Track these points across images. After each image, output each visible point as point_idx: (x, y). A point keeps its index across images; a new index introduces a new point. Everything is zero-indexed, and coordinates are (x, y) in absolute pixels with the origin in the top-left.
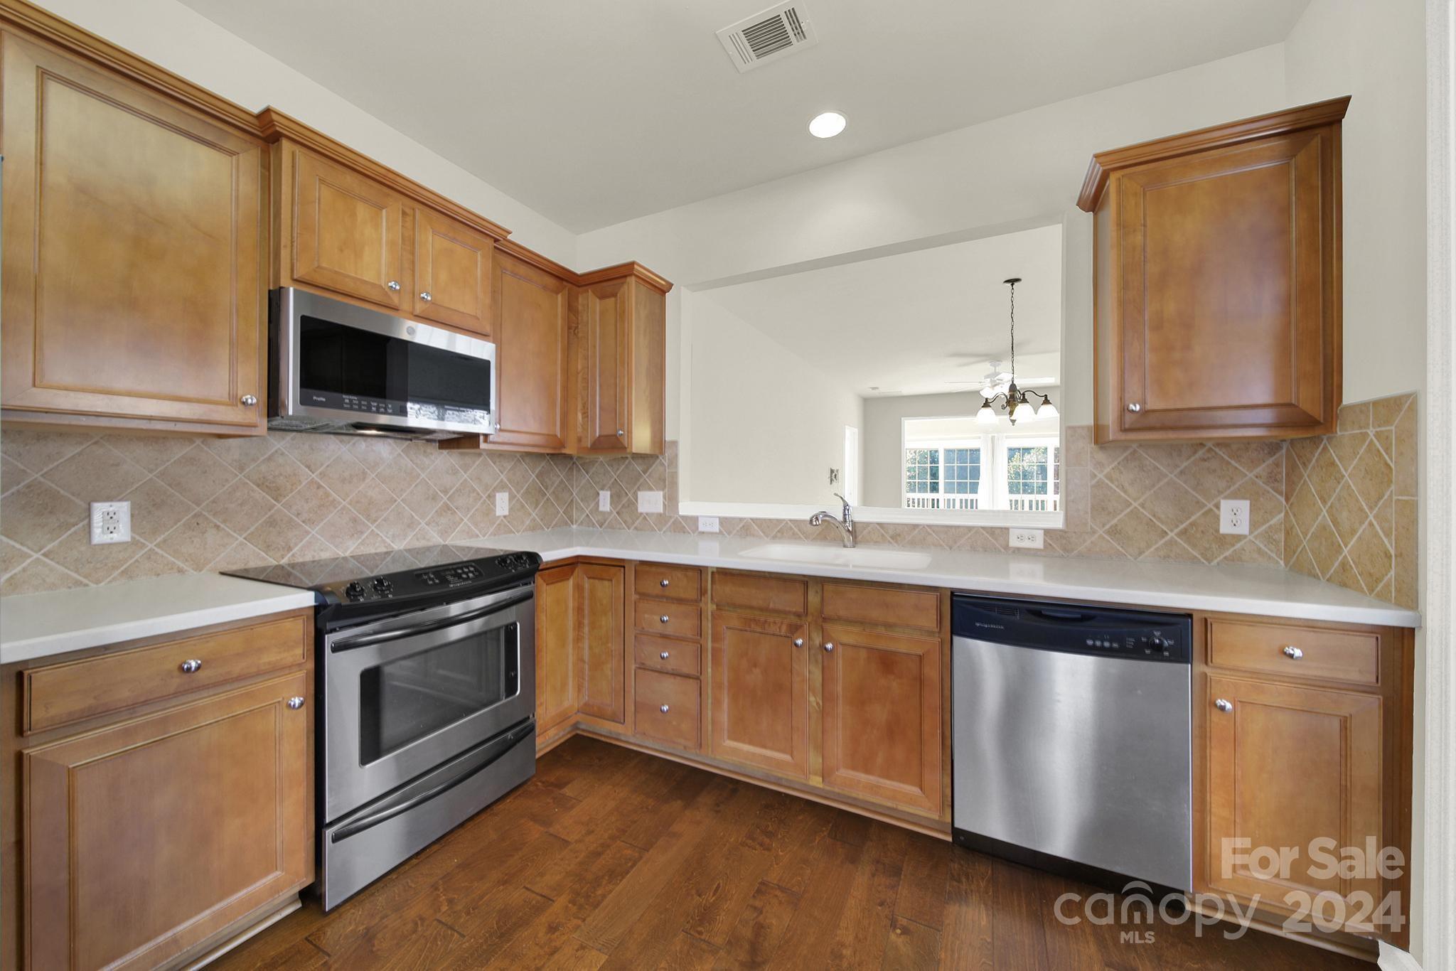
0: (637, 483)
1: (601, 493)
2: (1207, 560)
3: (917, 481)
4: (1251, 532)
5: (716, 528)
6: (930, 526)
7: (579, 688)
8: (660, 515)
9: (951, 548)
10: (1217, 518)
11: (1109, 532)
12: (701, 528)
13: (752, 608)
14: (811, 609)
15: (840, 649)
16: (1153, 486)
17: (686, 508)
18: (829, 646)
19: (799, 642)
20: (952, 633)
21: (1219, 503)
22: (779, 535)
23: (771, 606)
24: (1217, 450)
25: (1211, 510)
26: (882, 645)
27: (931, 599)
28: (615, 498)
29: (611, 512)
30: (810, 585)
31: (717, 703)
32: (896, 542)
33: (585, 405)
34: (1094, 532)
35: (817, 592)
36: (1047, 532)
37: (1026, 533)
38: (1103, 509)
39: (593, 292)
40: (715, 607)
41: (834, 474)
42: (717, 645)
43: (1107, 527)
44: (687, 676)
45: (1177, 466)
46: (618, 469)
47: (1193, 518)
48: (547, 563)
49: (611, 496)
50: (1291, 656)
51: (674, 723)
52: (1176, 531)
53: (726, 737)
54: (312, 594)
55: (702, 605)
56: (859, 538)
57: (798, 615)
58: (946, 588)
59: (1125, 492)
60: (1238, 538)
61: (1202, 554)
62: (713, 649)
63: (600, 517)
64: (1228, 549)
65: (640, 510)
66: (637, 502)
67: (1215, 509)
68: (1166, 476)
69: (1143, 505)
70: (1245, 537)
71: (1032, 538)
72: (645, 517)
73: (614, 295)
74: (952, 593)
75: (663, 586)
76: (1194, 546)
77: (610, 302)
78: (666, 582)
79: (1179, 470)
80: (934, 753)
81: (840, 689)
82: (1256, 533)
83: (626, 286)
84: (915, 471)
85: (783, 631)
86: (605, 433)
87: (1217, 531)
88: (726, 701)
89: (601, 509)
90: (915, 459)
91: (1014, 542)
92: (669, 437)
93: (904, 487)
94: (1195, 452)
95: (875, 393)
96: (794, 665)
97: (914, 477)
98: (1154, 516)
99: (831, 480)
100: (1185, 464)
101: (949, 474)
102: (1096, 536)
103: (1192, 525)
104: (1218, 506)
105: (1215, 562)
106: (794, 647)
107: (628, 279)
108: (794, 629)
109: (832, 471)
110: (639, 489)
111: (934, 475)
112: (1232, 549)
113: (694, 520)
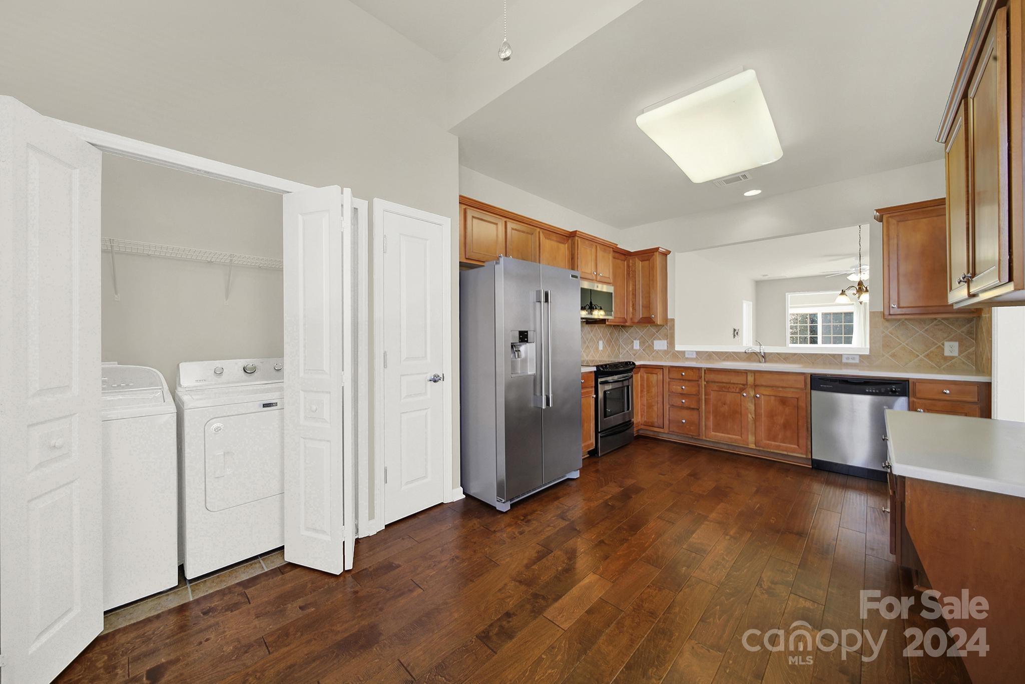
0: (653, 337)
1: (635, 341)
2: (938, 366)
3: (798, 336)
4: (959, 355)
5: (694, 356)
6: (802, 354)
7: (642, 416)
8: (665, 350)
9: (813, 363)
10: (943, 349)
11: (891, 356)
12: (686, 356)
13: (723, 383)
14: (749, 383)
15: (762, 397)
16: (912, 336)
17: (678, 348)
18: (758, 396)
19: (745, 394)
20: (811, 389)
21: (944, 343)
22: (726, 358)
23: (732, 382)
24: (943, 321)
25: (940, 346)
26: (781, 394)
27: (802, 378)
28: (642, 343)
29: (640, 349)
30: (748, 374)
31: (707, 418)
32: (786, 361)
33: (633, 305)
34: (883, 356)
35: (752, 376)
36: (861, 356)
37: (850, 357)
38: (888, 346)
39: (638, 258)
40: (705, 383)
41: (736, 332)
42: (706, 397)
43: (890, 353)
44: (693, 409)
45: (924, 328)
46: (643, 331)
47: (931, 349)
48: (638, 365)
49: (640, 343)
50: (946, 393)
51: (688, 427)
52: (923, 355)
53: (712, 431)
54: (595, 368)
55: (700, 382)
56: (767, 359)
57: (744, 385)
58: (808, 373)
59: (899, 339)
60: (953, 358)
61: (936, 364)
62: (705, 398)
63: (634, 352)
64: (948, 362)
65: (655, 349)
66: (653, 344)
67: (942, 346)
68: (918, 332)
69: (907, 345)
70: (956, 357)
71: (853, 359)
72: (657, 352)
73: (648, 260)
74: (811, 375)
75: (682, 375)
76: (932, 361)
77: (647, 263)
78: (683, 374)
79: (924, 329)
80: (803, 433)
81: (762, 411)
82: (962, 355)
83: (654, 256)
84: (797, 329)
85: (738, 390)
86: (645, 316)
87: (943, 354)
88: (711, 418)
89: (635, 348)
90: (797, 319)
91: (844, 360)
92: (670, 317)
93: (788, 340)
94: (932, 322)
95: (766, 278)
96: (742, 403)
97: (796, 333)
98: (912, 348)
99: (734, 335)
100: (927, 327)
101: (826, 330)
102: (885, 357)
103: (931, 352)
104: (943, 345)
105: (942, 368)
106: (742, 397)
107: (655, 253)
108: (742, 390)
109: (735, 330)
110: (654, 339)
111: (814, 331)
112: (951, 362)
113: (683, 352)
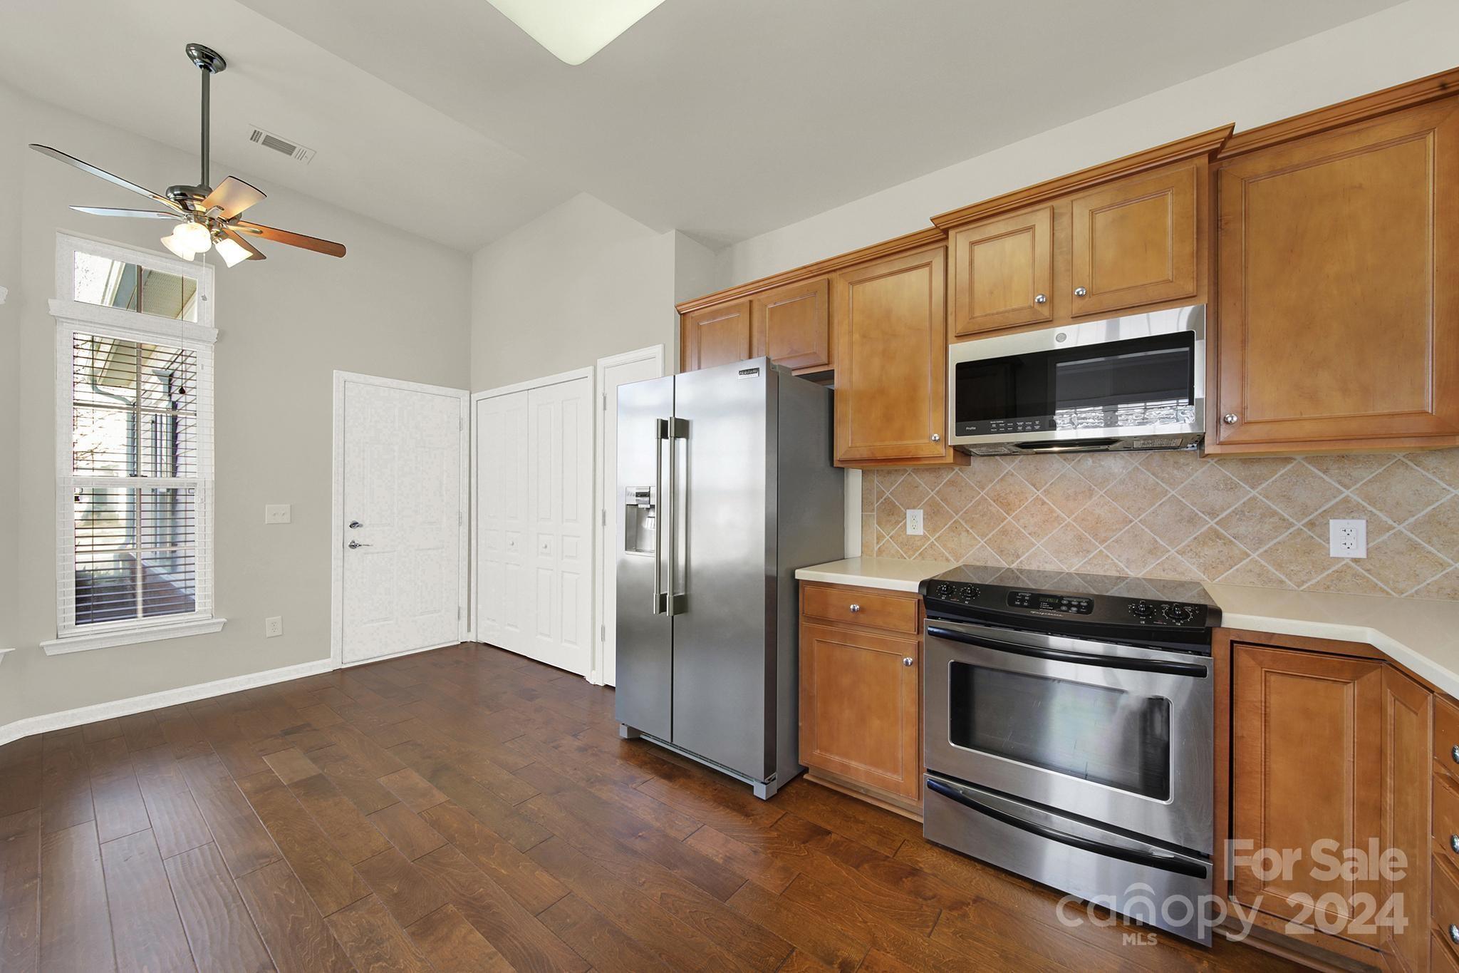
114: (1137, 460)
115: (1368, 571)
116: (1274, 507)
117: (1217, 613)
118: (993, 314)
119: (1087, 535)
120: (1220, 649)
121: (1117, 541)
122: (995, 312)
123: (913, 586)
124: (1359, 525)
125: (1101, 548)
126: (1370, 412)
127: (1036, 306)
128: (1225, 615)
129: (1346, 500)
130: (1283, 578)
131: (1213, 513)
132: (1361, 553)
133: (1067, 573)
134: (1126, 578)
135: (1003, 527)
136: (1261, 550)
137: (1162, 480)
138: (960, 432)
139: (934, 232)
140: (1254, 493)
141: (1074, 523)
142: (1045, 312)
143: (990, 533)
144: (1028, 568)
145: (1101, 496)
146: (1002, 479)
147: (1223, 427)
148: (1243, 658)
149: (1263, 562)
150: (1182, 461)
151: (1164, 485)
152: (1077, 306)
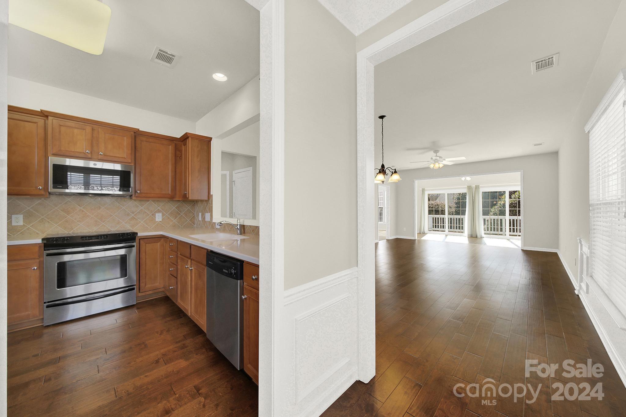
8: (209, 222)
12: (216, 227)
23: (185, 253)
31: (178, 287)
42: (179, 267)
44: (175, 277)
46: (202, 205)
55: (177, 253)
65: (206, 220)
66: (205, 217)
73: (186, 144)
74: (207, 251)
77: (185, 147)
81: (193, 284)
83: (188, 141)
89: (200, 219)
92: (211, 193)
96: (188, 275)
110: (206, 212)
113: (215, 224)
114: (114, 199)
115: (162, 223)
116: (146, 211)
117: (137, 233)
118: (69, 151)
119: (99, 220)
120: (137, 240)
121: (108, 221)
122: (70, 150)
123: (39, 241)
124: (161, 214)
125: (103, 224)
126: (162, 193)
127: (86, 153)
128: (138, 233)
129: (159, 209)
130: (148, 227)
131: (133, 213)
132: (161, 220)
133: (92, 232)
134: (111, 231)
135: (66, 220)
136: (143, 221)
137: (121, 204)
138: (54, 188)
139: (40, 113)
140: (142, 208)
141: (94, 217)
142: (90, 156)
143: (60, 222)
144: (76, 232)
145: (103, 209)
146: (65, 203)
147: (136, 193)
148: (142, 241)
149: (144, 224)
150: (126, 200)
151: (121, 206)
152: (100, 157)
